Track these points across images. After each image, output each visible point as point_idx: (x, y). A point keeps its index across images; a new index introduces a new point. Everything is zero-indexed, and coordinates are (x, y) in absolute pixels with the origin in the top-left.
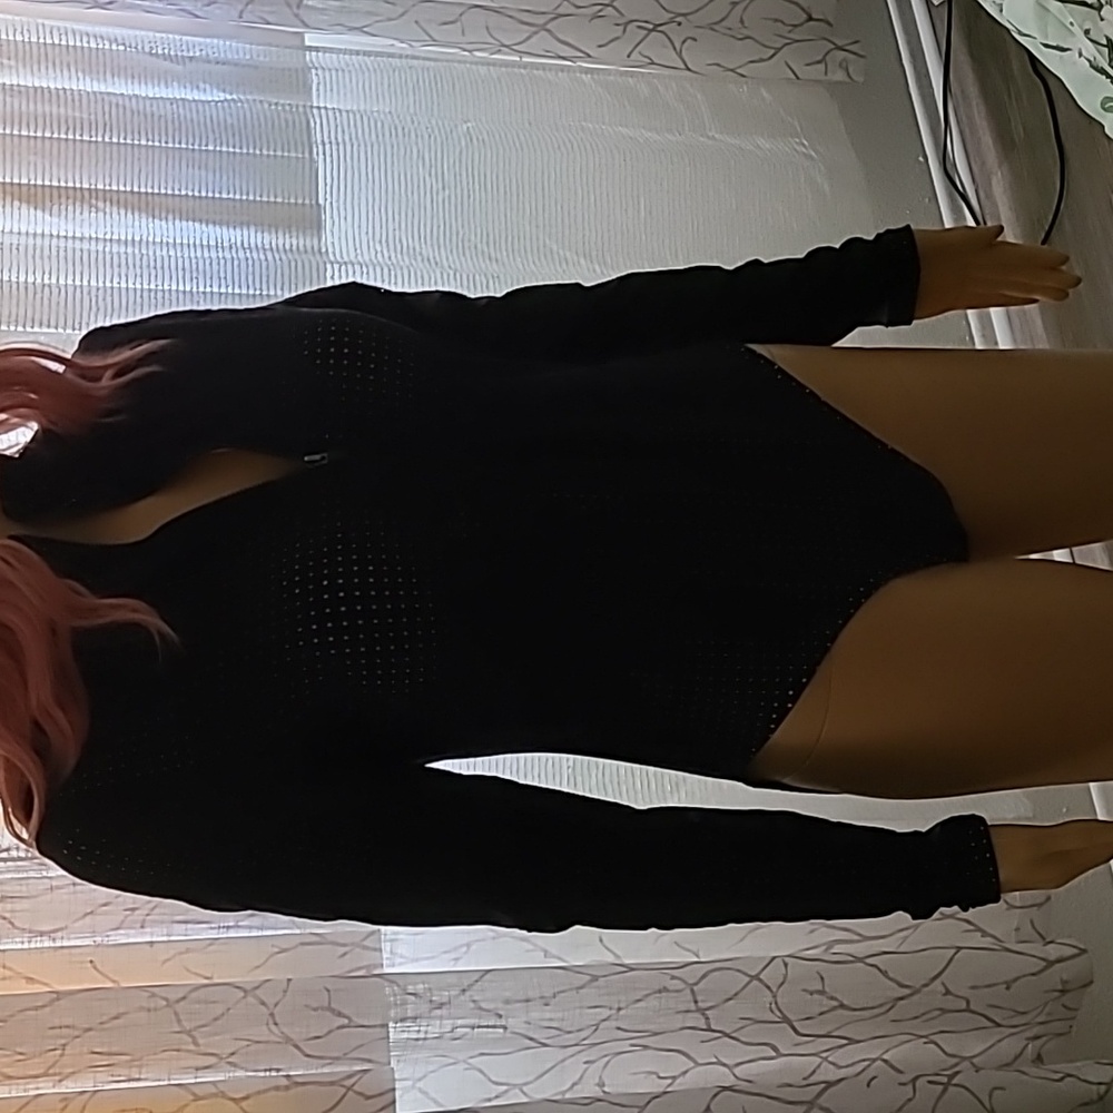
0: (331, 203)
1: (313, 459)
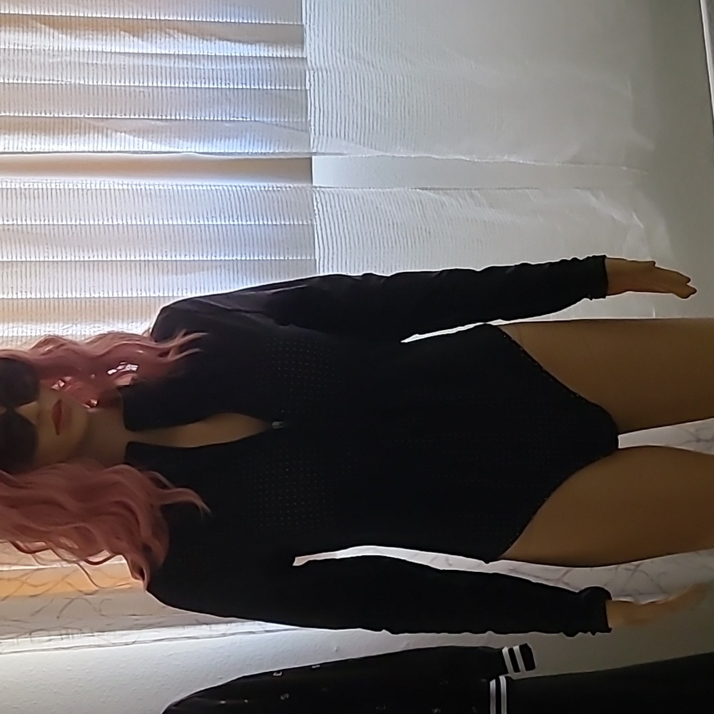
0: (310, 26)
1: (276, 424)
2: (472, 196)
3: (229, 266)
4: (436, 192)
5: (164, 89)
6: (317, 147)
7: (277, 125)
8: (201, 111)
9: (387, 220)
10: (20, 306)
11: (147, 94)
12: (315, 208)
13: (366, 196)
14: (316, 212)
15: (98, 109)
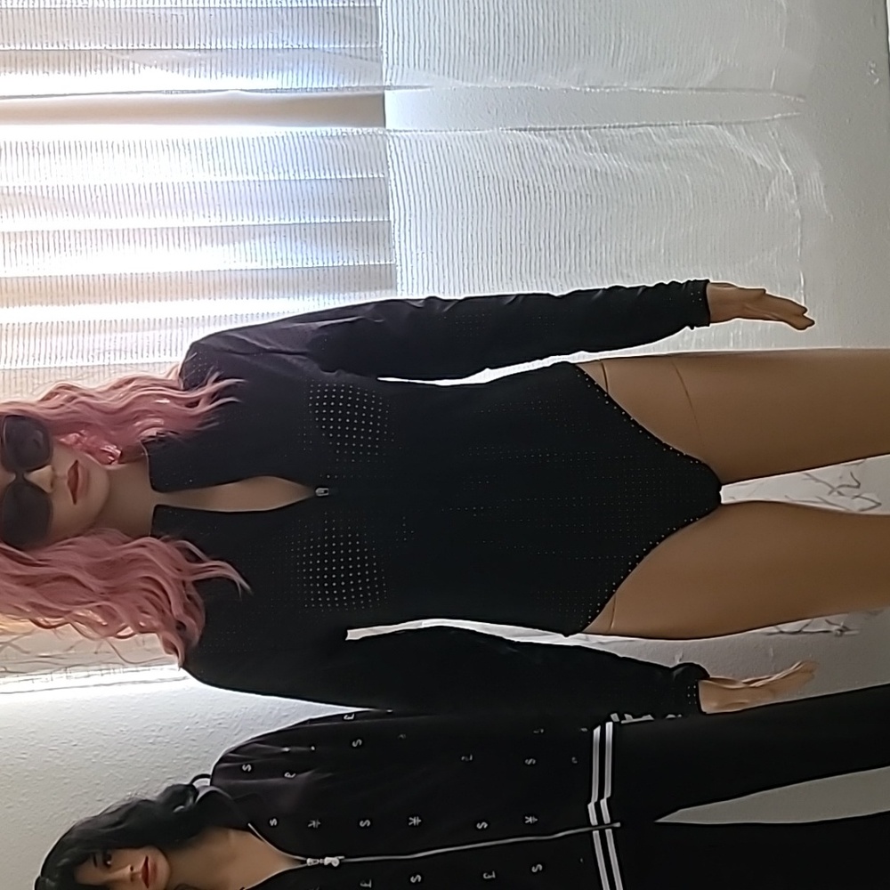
1: (320, 491)
2: (581, 137)
3: (285, 231)
4: (537, 133)
5: (201, 10)
6: (391, 80)
7: (340, 54)
8: (247, 37)
9: (475, 172)
10: (38, 285)
11: (180, 18)
12: (389, 159)
13: (451, 142)
14: (390, 164)
15: (122, 38)
